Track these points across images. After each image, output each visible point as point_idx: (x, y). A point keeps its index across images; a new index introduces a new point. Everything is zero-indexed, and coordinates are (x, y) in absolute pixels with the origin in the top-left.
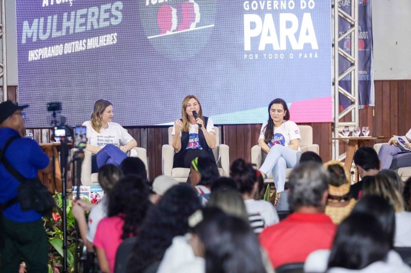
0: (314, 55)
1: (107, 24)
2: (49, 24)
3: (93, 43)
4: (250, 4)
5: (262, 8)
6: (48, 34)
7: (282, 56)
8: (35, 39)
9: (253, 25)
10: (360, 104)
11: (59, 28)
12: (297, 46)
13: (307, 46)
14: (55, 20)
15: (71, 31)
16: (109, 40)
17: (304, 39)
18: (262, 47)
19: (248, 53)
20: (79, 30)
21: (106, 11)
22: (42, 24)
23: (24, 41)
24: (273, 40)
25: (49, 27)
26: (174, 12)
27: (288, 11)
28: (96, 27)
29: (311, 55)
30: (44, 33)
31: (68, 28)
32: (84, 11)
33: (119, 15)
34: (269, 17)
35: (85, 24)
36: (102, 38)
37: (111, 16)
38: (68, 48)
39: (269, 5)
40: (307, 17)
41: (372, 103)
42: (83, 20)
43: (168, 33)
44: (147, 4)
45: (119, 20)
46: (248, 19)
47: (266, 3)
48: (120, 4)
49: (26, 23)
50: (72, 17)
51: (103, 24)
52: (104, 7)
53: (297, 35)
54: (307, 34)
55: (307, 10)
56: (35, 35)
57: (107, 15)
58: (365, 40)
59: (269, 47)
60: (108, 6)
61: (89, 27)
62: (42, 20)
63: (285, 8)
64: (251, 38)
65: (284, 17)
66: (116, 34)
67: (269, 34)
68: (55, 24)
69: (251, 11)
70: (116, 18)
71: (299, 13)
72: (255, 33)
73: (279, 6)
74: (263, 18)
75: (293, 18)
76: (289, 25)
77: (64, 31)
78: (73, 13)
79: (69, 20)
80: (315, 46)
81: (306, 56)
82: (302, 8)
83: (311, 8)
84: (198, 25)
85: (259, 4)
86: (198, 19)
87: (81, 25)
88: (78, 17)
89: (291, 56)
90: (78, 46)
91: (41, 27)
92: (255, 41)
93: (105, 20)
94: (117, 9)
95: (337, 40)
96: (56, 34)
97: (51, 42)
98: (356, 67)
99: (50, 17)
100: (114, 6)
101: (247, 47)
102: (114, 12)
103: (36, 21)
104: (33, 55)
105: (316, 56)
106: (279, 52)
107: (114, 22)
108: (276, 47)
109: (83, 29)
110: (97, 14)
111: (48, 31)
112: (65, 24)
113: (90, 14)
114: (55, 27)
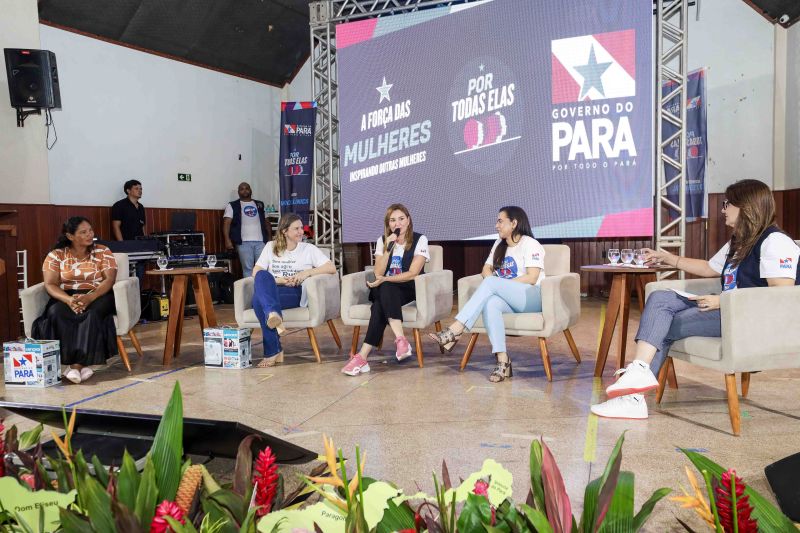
0: (631, 164)
1: (416, 143)
2: (367, 145)
3: (404, 162)
4: (559, 112)
5: (573, 114)
6: (366, 155)
7: (594, 165)
8: (355, 162)
9: (562, 134)
10: (687, 215)
11: (375, 150)
12: (612, 153)
13: (624, 153)
14: (372, 141)
15: (385, 153)
16: (419, 158)
17: (619, 145)
18: (572, 157)
19: (556, 163)
20: (393, 150)
21: (416, 131)
22: (361, 146)
23: (346, 164)
24: (584, 148)
25: (366, 148)
26: (480, 126)
27: (602, 116)
28: (407, 146)
29: (628, 163)
30: (363, 155)
31: (382, 150)
32: (396, 133)
33: (428, 133)
34: (580, 124)
35: (397, 144)
36: (413, 157)
37: (421, 134)
38: (383, 168)
39: (580, 111)
40: (624, 122)
41: (705, 215)
42: (396, 141)
43: (475, 147)
44: (454, 120)
45: (429, 137)
46: (557, 127)
47: (577, 110)
48: (428, 123)
49: (348, 147)
50: (386, 137)
51: (414, 143)
52: (414, 127)
53: (612, 142)
54: (624, 139)
55: (624, 113)
56: (355, 159)
57: (417, 134)
58: (699, 147)
59: (580, 156)
60: (417, 126)
61: (401, 148)
62: (361, 143)
63: (598, 113)
64: (561, 148)
65: (596, 124)
66: (424, 152)
67: (580, 143)
68: (371, 145)
69: (560, 120)
70: (425, 136)
71: (614, 118)
72: (564, 142)
73: (591, 111)
74: (573, 127)
75: (607, 123)
76: (603, 131)
77: (379, 151)
78: (387, 135)
79: (383, 141)
80: (633, 152)
81: (622, 164)
82: (618, 111)
83: (629, 111)
84: (504, 138)
85: (569, 112)
86: (504, 131)
87: (394, 146)
88: (391, 137)
89: (605, 165)
90: (391, 166)
91: (360, 152)
92: (565, 151)
93: (415, 139)
94: (426, 127)
95: (660, 144)
96: (372, 156)
97: (369, 163)
98: (683, 174)
99: (367, 141)
100: (424, 124)
101: (556, 157)
102: (423, 131)
103: (355, 145)
104: (354, 177)
105: (634, 163)
106: (590, 161)
107: (424, 140)
108: (588, 156)
109: (395, 149)
110: (407, 135)
111: (366, 151)
112: (380, 145)
113: (401, 136)
114: (371, 151)
